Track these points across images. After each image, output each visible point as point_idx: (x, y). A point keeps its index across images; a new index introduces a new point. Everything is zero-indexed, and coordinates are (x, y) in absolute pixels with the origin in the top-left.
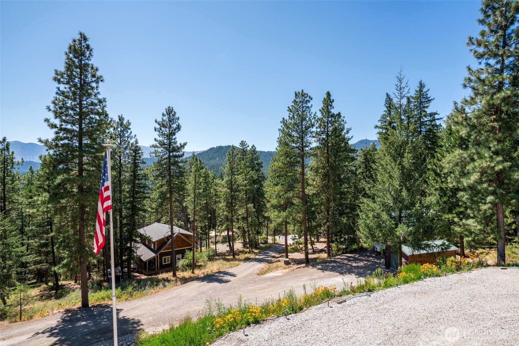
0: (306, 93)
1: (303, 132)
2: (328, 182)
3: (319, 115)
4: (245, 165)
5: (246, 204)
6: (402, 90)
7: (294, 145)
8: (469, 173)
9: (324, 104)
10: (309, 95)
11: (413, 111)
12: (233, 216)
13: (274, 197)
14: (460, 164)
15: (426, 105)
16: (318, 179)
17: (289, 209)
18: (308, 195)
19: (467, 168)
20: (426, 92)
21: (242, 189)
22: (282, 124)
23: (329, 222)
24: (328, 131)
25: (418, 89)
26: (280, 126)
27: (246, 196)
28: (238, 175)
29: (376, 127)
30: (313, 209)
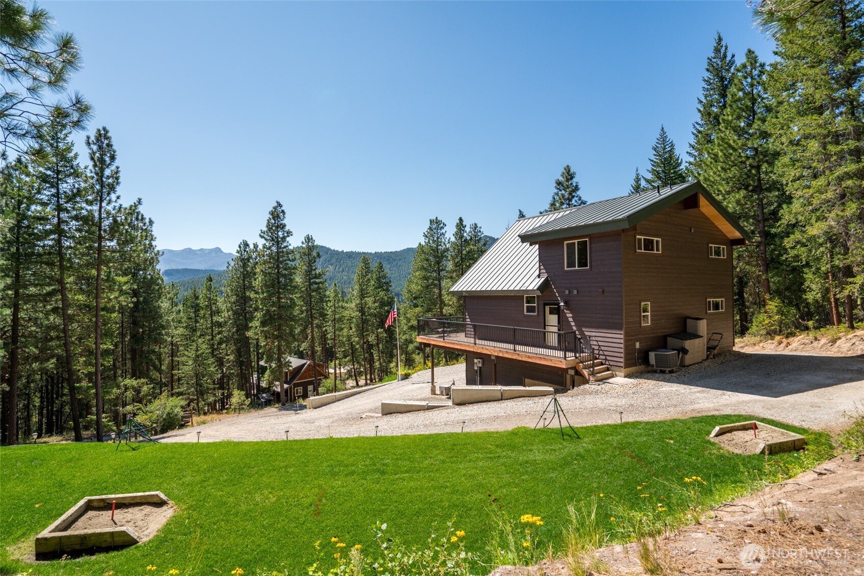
0: (440, 220)
1: (439, 257)
3: (453, 239)
9: (457, 228)
10: (443, 222)
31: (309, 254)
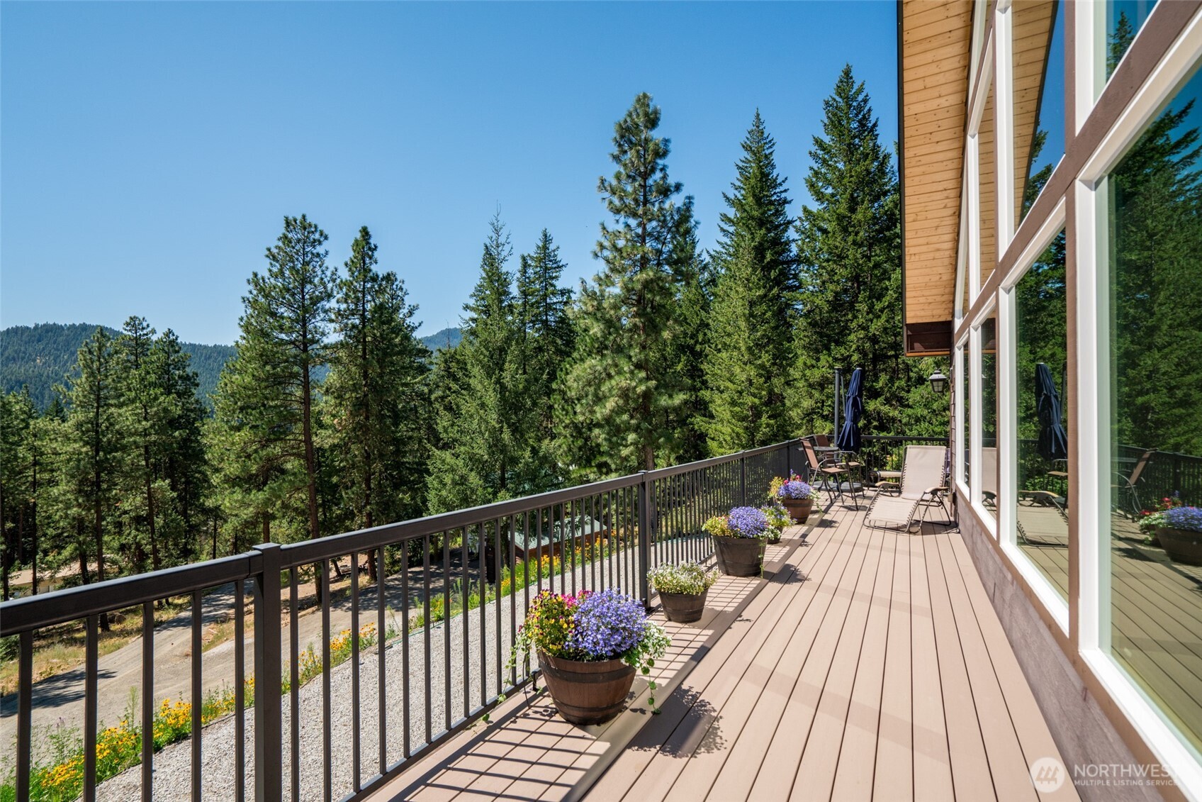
0: (313, 223)
1: (305, 309)
2: (367, 418)
3: (344, 274)
4: (143, 379)
5: (148, 482)
6: (500, 249)
7: (283, 336)
8: (605, 397)
9: (354, 251)
10: (320, 228)
11: (533, 282)
12: (101, 518)
13: (233, 457)
14: (593, 383)
15: (554, 275)
16: (344, 413)
17: (271, 484)
18: (320, 448)
19: (603, 389)
20: (554, 251)
21: (135, 442)
22: (251, 287)
23: (370, 504)
24: (364, 310)
25: (541, 244)
26: (246, 290)
27: (147, 460)
28: (120, 406)
29: (467, 307)
30: (335, 479)
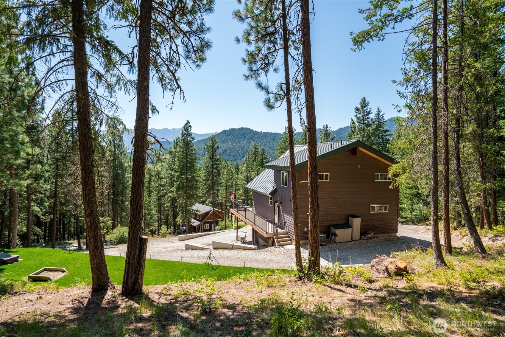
31: (213, 147)
